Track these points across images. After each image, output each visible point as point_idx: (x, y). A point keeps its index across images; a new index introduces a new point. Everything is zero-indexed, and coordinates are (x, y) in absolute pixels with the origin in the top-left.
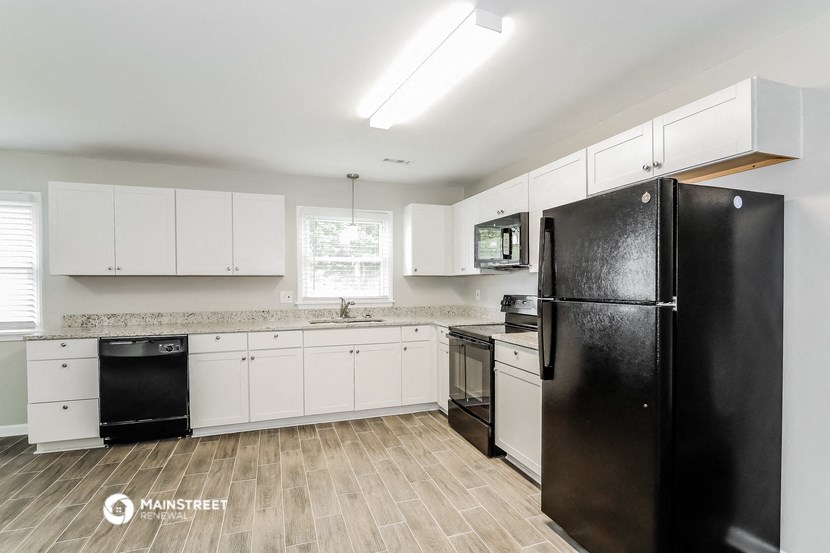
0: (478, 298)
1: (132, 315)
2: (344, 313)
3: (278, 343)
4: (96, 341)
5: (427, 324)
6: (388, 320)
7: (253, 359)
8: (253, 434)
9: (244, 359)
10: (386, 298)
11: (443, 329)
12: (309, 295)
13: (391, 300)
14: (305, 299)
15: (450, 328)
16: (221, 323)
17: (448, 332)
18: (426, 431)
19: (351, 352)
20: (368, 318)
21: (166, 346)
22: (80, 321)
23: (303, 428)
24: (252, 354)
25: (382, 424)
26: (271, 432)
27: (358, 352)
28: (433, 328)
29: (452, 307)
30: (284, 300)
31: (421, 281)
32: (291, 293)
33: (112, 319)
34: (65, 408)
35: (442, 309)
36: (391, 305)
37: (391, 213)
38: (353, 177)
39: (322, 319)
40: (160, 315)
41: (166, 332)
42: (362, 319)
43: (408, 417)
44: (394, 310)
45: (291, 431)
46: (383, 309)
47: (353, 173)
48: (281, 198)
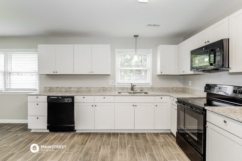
0: (190, 85)
1: (63, 87)
2: (132, 89)
3: (104, 100)
4: (47, 96)
5: (166, 96)
6: (150, 93)
7: (96, 106)
8: (96, 134)
9: (93, 106)
10: (149, 84)
11: (174, 99)
12: (120, 82)
13: (151, 84)
14: (118, 83)
15: (177, 99)
16: (89, 91)
17: (177, 100)
18: (165, 145)
19: (133, 105)
20: (142, 92)
21: (67, 99)
22: (48, 89)
23: (114, 134)
24: (96, 104)
25: (145, 137)
26: (102, 134)
27: (136, 106)
28: (169, 97)
29: (177, 88)
30: (110, 83)
31: (164, 77)
32: (113, 81)
33: (57, 89)
34: (38, 118)
35: (172, 88)
36: (151, 87)
37: (151, 50)
38: (136, 36)
39: (124, 91)
40: (71, 88)
41: (67, 94)
42: (139, 92)
43: (157, 135)
44: (152, 89)
45: (109, 135)
46: (148, 88)
47: (136, 34)
48: (109, 46)
